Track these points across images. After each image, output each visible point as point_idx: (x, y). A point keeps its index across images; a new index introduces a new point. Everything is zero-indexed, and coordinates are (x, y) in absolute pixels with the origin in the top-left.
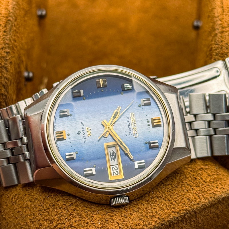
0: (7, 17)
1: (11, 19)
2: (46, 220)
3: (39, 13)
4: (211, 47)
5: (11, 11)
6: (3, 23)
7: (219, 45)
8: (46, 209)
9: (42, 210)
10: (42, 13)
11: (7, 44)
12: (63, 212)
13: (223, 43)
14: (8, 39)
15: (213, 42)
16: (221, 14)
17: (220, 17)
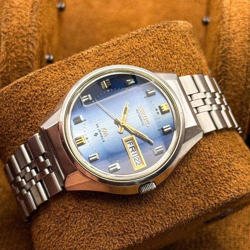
1: (38, 1)
3: (59, 5)
4: (219, 33)
6: (31, 5)
7: (226, 31)
10: (61, 6)
13: (231, 30)
14: (34, 18)
15: (221, 29)
16: (229, 5)
17: (228, 8)
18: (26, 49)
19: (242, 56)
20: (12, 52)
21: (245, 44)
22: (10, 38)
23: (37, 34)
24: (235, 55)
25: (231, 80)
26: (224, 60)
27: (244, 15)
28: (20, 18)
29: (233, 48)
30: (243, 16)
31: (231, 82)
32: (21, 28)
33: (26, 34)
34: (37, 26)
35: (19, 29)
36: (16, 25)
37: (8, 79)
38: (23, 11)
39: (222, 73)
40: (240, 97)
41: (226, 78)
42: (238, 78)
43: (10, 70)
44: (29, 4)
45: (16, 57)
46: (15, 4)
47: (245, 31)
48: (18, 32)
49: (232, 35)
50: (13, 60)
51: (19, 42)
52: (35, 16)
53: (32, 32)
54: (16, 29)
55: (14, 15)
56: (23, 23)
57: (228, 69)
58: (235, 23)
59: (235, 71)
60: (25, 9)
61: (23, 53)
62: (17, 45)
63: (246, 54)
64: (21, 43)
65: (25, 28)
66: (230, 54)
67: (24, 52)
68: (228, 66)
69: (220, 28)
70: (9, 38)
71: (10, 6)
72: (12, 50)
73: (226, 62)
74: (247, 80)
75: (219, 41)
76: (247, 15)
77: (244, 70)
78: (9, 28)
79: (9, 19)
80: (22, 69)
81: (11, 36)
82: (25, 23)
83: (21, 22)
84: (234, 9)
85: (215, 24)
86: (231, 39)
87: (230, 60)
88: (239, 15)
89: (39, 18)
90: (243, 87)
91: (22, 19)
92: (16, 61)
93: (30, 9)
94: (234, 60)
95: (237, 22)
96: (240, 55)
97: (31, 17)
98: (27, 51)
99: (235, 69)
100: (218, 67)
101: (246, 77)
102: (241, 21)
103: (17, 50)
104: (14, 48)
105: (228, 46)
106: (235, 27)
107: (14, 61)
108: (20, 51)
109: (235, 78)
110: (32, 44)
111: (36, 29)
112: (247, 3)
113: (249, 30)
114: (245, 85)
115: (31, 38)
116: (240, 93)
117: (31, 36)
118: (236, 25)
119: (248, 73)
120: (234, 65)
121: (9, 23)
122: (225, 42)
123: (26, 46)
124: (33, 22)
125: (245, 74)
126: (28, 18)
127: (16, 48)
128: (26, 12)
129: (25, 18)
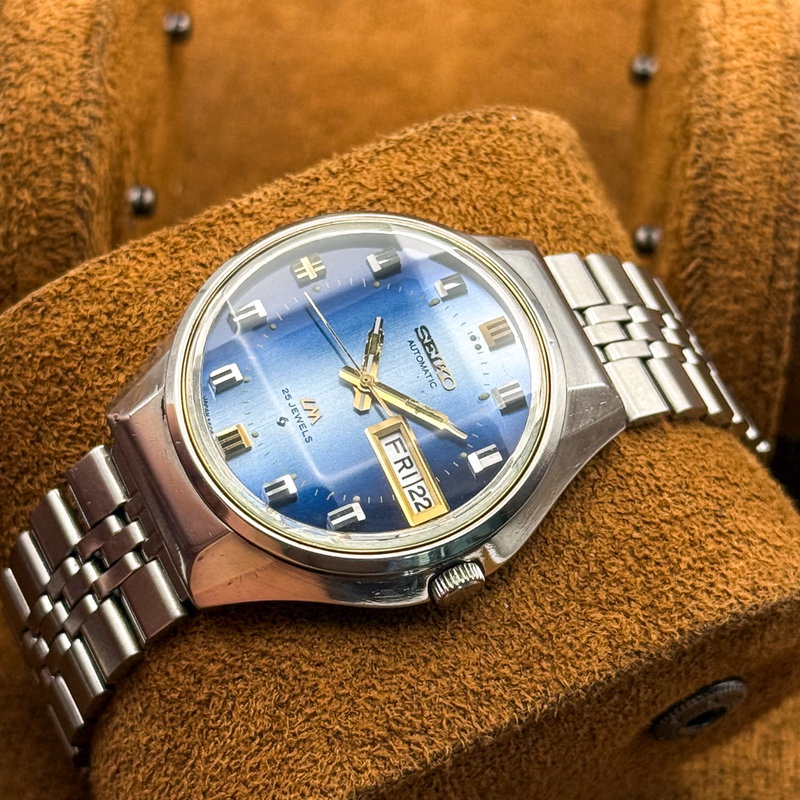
0: (92, 16)
1: (105, 21)
3: (171, 24)
4: (685, 112)
6: (82, 33)
7: (711, 106)
10: (177, 27)
13: (723, 103)
14: (95, 76)
15: (695, 99)
16: (718, 23)
17: (714, 31)
18: (67, 177)
19: (759, 187)
20: (21, 185)
21: (769, 147)
22: (17, 140)
23: (103, 128)
24: (737, 183)
25: (725, 262)
26: (702, 197)
27: (768, 56)
28: (49, 77)
29: (730, 160)
30: (765, 58)
31: (725, 270)
32: (50, 109)
33: (67, 129)
34: (104, 101)
35: (45, 111)
36: (36, 100)
37: (8, 272)
38: (58, 55)
39: (696, 240)
40: (753, 317)
41: (711, 256)
42: (748, 258)
43: (15, 245)
44: (76, 30)
45: (35, 202)
46: (33, 32)
47: (770, 107)
48: (42, 121)
49: (731, 119)
50: (27, 213)
51: (45, 156)
52: (97, 69)
53: (86, 121)
54: (34, 111)
55: (27, 67)
56: (58, 94)
57: (717, 228)
58: (739, 80)
59: (738, 234)
60: (64, 47)
61: (59, 190)
62: (39, 165)
63: (772, 178)
64: (53, 157)
65: (64, 110)
66: (721, 181)
67: (63, 186)
68: (715, 216)
69: (690, 96)
70: (13, 143)
71: (17, 36)
72: (22, 180)
73: (710, 203)
74: (775, 263)
75: (688, 137)
76: (775, 52)
77: (768, 230)
78: (11, 110)
79: (13, 80)
80: (54, 241)
81: (19, 136)
82: (64, 91)
83: (50, 89)
84: (735, 34)
85: (674, 83)
86: (727, 131)
87: (723, 199)
88: (750, 53)
89: (110, 74)
90: (763, 286)
91: (53, 79)
92: (34, 215)
93: (79, 47)
94: (736, 200)
95: (746, 77)
96: (756, 183)
97: (83, 73)
98: (70, 184)
99: (738, 229)
100: (685, 222)
101: (773, 252)
102: (755, 72)
103: (38, 182)
104: (30, 175)
105: (714, 155)
106: (737, 92)
107: (27, 217)
108: (48, 183)
109: (738, 258)
110: (88, 162)
111: (99, 113)
112: (776, 17)
113: (782, 104)
114: (772, 279)
115: (84, 143)
116: (754, 304)
117: (85, 136)
118: (741, 86)
119: (780, 239)
120: (736, 215)
121: (12, 91)
122: (706, 141)
123: (67, 168)
124: (91, 90)
125: (771, 245)
126: (73, 78)
127: (36, 174)
128: (67, 56)
129: (63, 76)
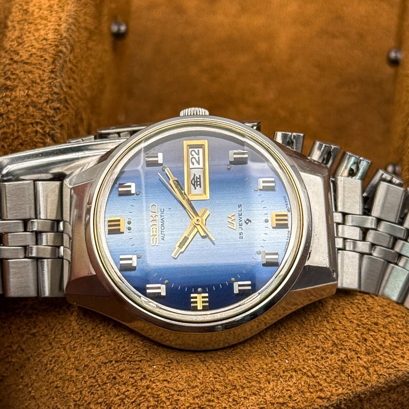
0: (57, 46)
2: (101, 403)
5: (65, 35)
6: (50, 57)
8: (101, 384)
9: (95, 386)
11: (55, 93)
12: (128, 391)
93: (49, 66)
129: (39, 84)
